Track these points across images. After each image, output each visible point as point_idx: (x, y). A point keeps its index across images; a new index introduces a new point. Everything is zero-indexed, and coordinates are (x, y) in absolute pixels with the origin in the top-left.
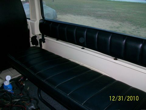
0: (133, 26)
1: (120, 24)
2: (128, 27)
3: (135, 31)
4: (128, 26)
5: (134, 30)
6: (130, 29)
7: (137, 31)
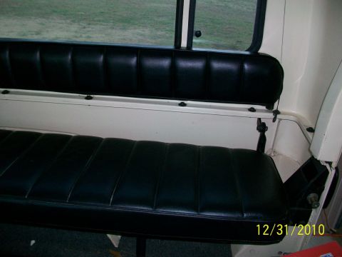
0: (71, 24)
1: (42, 24)
2: (61, 28)
3: (79, 35)
4: (61, 25)
5: (76, 32)
6: (67, 31)
7: (84, 35)
